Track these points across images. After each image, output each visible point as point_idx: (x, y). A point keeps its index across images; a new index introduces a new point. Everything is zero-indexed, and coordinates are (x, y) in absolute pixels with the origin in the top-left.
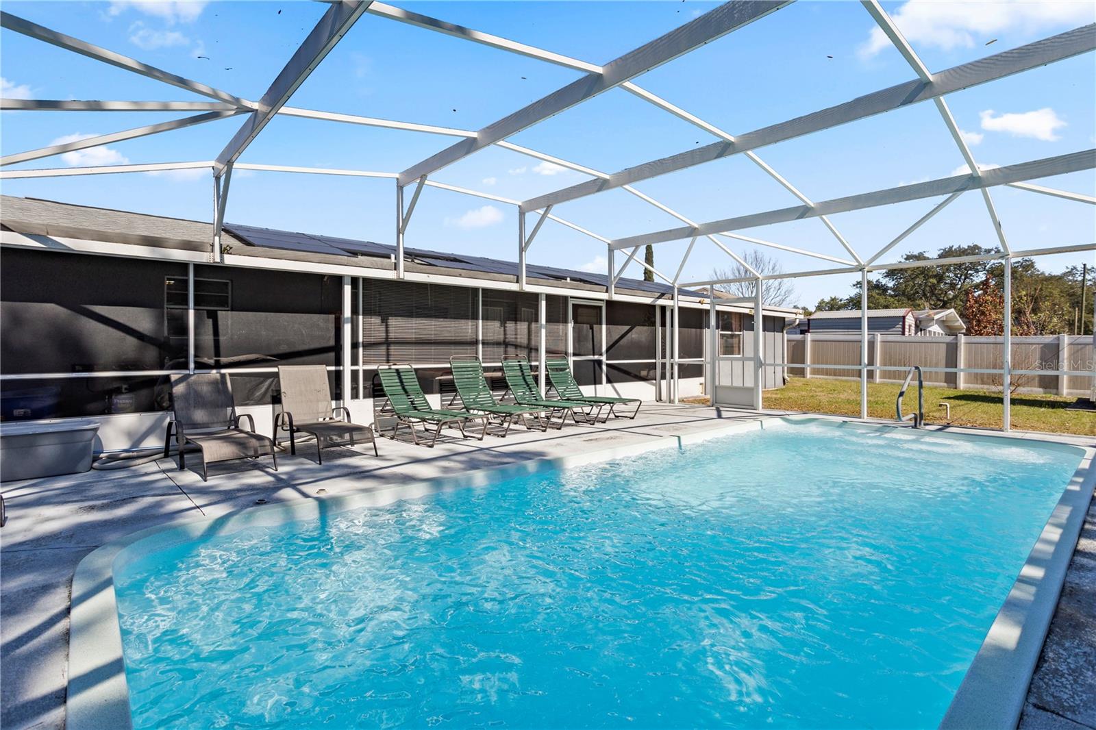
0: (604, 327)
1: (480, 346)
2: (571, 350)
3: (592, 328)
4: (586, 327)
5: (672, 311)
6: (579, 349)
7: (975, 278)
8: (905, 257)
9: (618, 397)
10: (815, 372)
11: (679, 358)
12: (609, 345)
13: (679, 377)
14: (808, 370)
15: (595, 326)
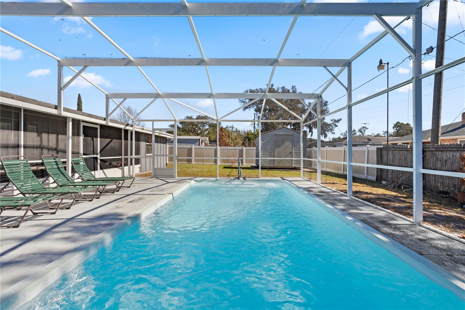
0: (99, 139)
1: (22, 149)
2: (82, 151)
3: (93, 139)
4: (90, 139)
5: (132, 133)
6: (86, 151)
7: (206, 127)
8: (186, 117)
9: (105, 177)
10: (196, 160)
11: (135, 155)
12: (101, 149)
13: (135, 164)
14: (193, 160)
15: (94, 138)
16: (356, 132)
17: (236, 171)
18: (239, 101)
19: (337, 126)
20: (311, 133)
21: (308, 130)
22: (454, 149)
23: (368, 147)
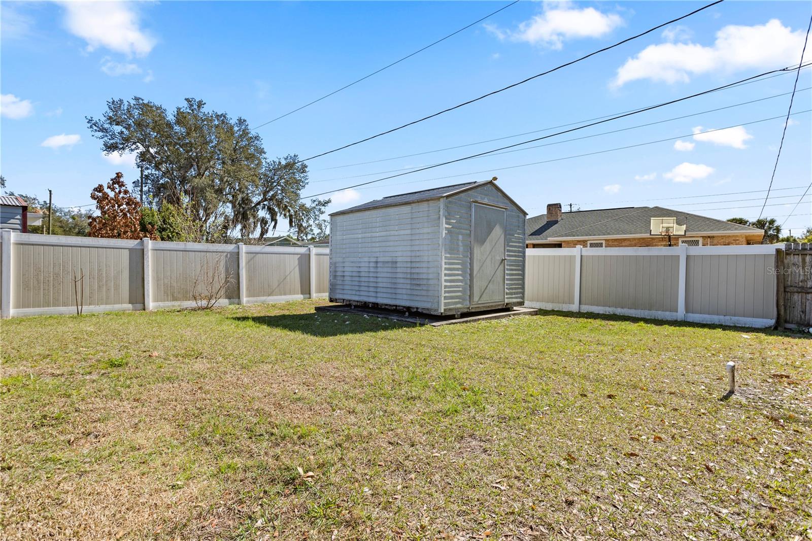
18: (89, 125)
20: (273, 223)
21: (268, 216)
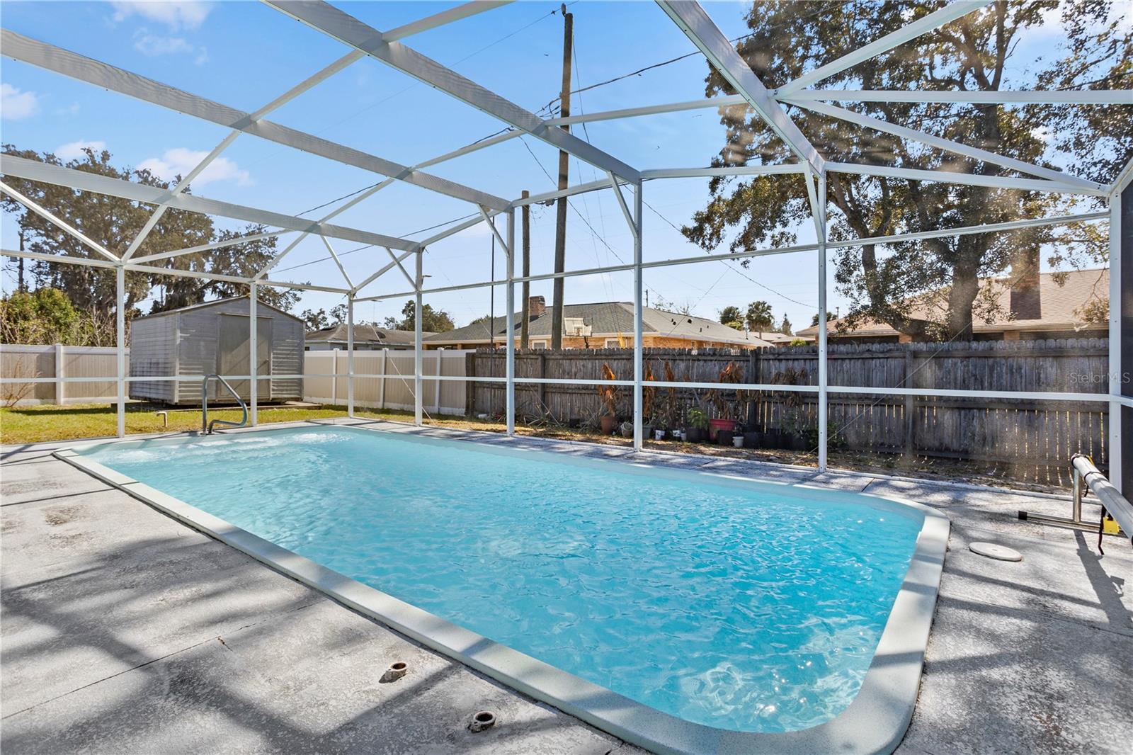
16: (326, 316)
17: (158, 415)
19: (298, 299)
22: (586, 357)
23: (441, 351)
